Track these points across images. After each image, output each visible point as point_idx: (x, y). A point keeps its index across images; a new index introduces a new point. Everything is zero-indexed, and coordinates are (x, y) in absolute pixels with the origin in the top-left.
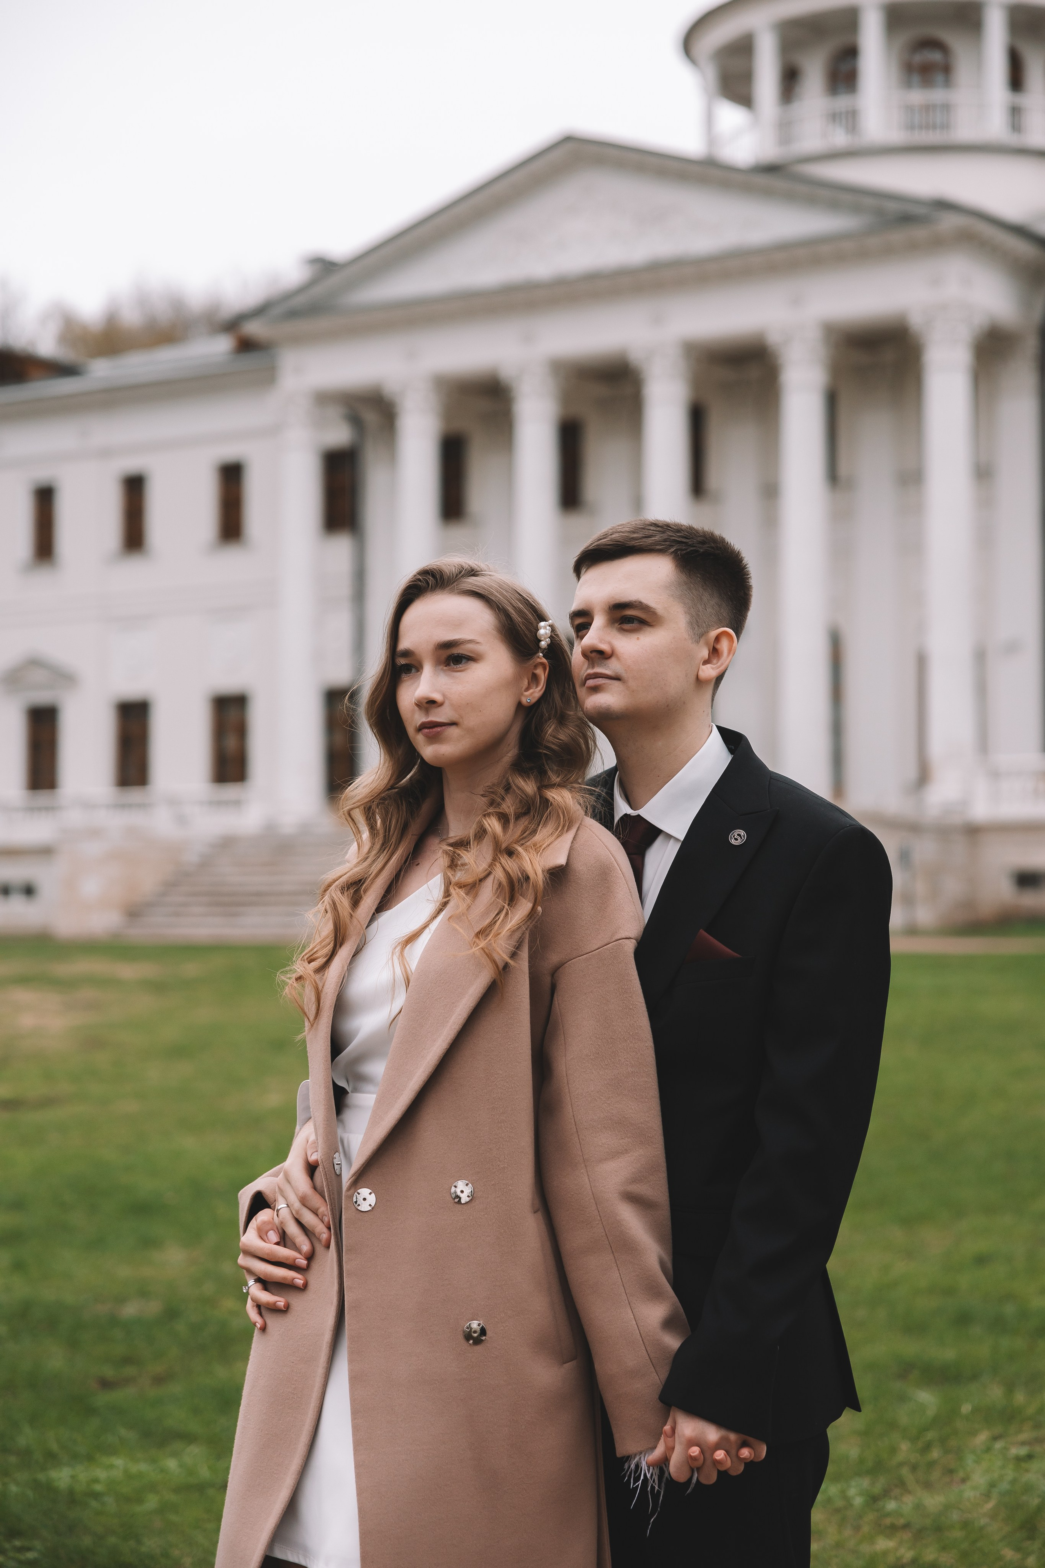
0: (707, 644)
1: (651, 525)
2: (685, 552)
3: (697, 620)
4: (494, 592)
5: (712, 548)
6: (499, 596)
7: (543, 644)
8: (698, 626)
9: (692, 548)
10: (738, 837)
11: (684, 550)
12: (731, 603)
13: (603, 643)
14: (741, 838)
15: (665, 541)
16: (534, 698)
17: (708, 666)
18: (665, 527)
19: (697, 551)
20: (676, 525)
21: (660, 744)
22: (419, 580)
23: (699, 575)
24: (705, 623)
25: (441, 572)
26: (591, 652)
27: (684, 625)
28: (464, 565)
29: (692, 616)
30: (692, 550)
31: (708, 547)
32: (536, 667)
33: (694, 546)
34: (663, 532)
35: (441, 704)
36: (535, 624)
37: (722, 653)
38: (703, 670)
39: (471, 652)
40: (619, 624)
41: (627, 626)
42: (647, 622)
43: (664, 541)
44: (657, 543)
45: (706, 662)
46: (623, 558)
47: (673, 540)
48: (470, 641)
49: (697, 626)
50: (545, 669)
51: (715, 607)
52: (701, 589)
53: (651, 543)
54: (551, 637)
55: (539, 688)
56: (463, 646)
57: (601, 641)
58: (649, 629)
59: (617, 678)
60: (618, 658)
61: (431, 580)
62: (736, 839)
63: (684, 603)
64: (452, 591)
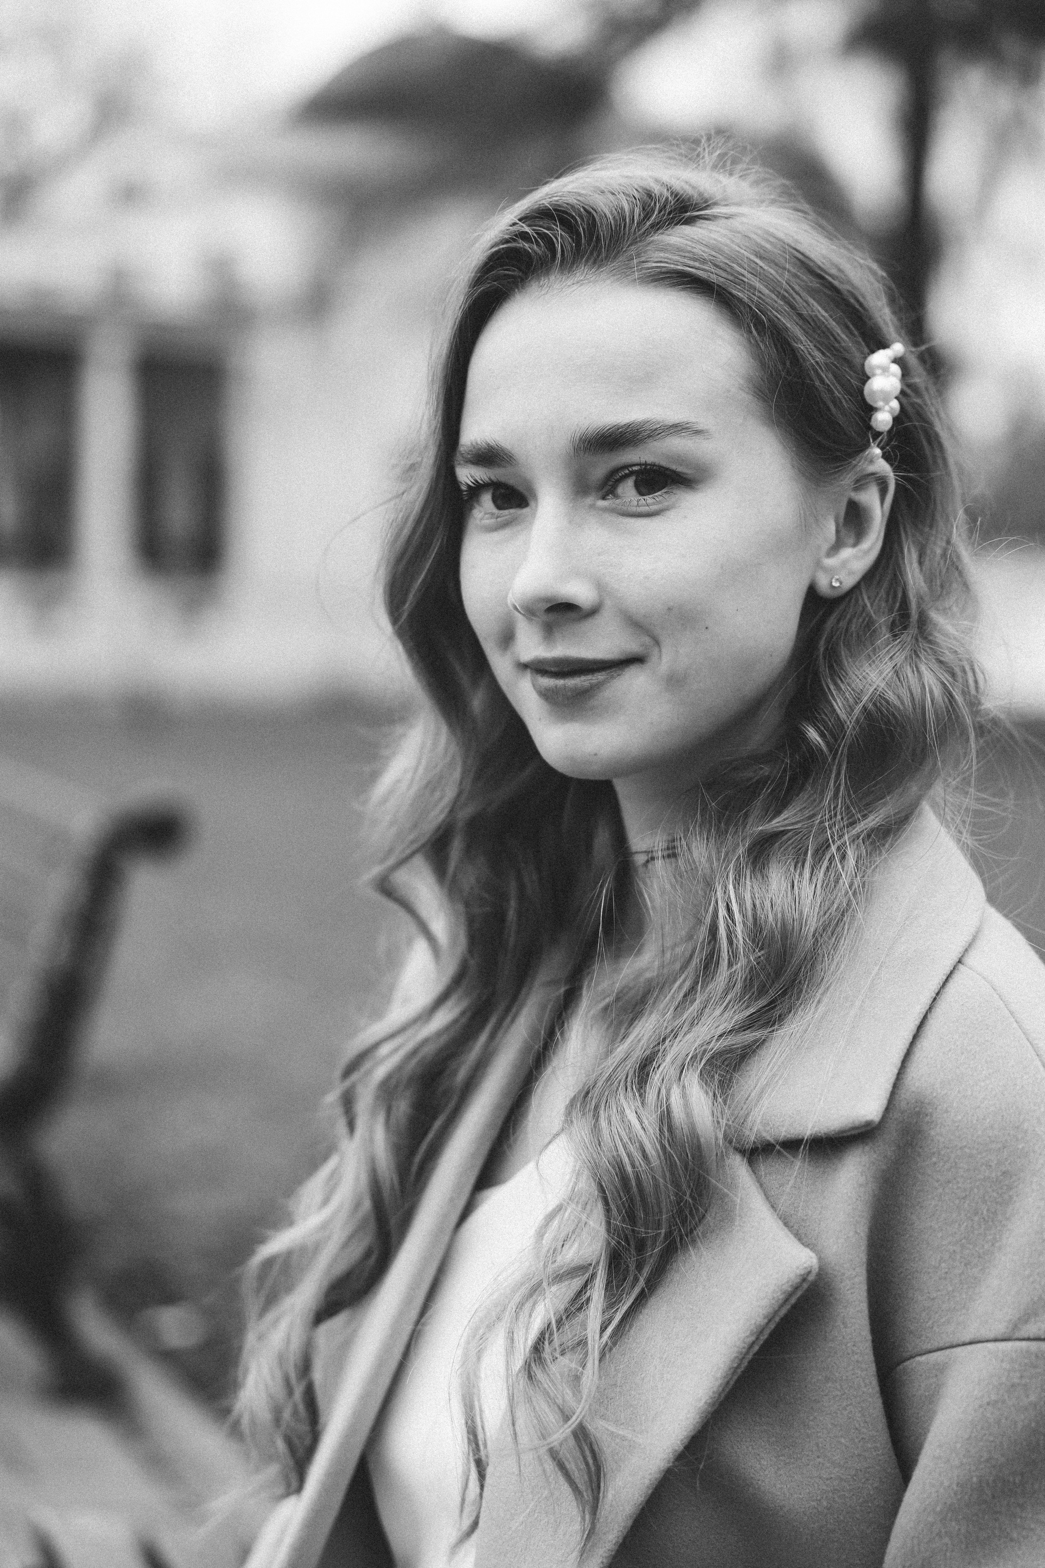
4: (745, 273)
6: (758, 285)
7: (883, 419)
16: (851, 573)
22: (524, 236)
25: (590, 215)
28: (656, 189)
32: (860, 484)
35: (593, 612)
36: (857, 360)
39: (680, 459)
48: (677, 428)
50: (883, 492)
54: (902, 396)
55: (865, 545)
56: (655, 443)
61: (559, 235)
64: (624, 274)
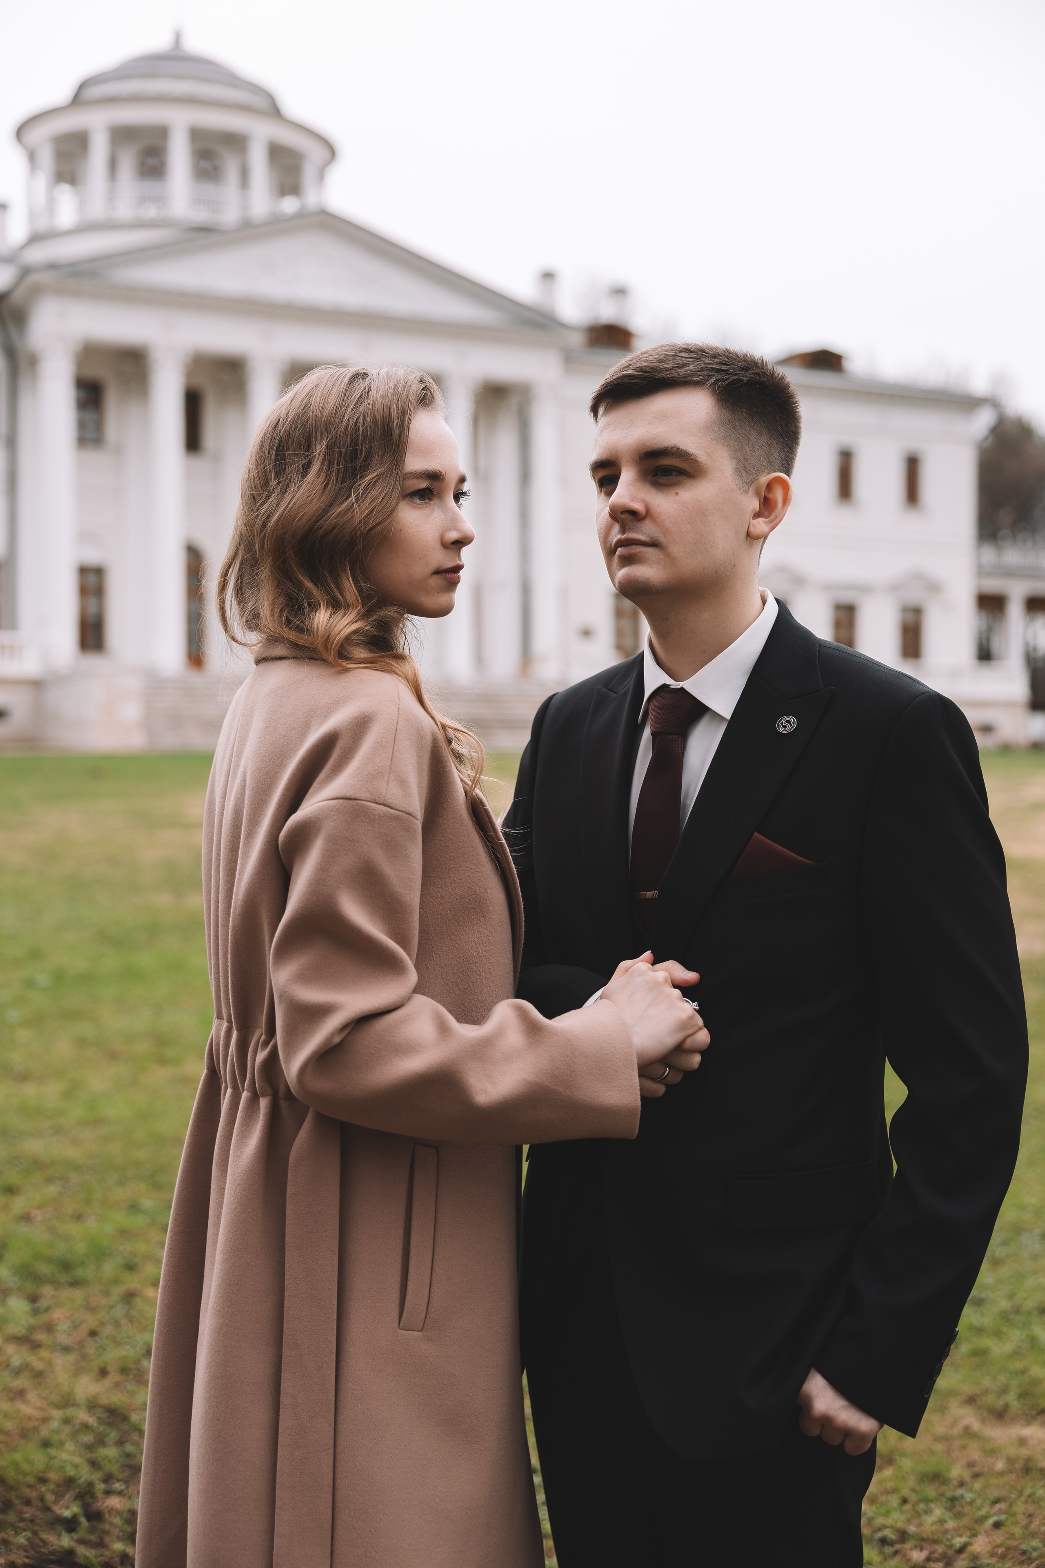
0: (757, 493)
1: (683, 351)
2: (726, 383)
3: (744, 466)
5: (757, 374)
8: (747, 473)
9: (735, 378)
10: (787, 724)
11: (726, 380)
12: (781, 440)
13: (635, 501)
14: (791, 725)
15: (702, 370)
17: (761, 520)
18: (699, 352)
19: (741, 380)
20: (711, 349)
21: (706, 615)
23: (744, 410)
24: (754, 468)
26: (622, 513)
27: (731, 473)
29: (739, 461)
30: (734, 380)
31: (752, 374)
33: (735, 375)
34: (699, 359)
37: (776, 503)
38: (754, 525)
40: (653, 476)
41: (664, 480)
42: (686, 472)
43: (700, 371)
44: (693, 374)
45: (757, 515)
46: (653, 395)
47: (711, 368)
49: (745, 473)
51: (764, 448)
52: (748, 428)
53: (685, 374)
57: (633, 498)
58: (690, 481)
59: (654, 544)
60: (654, 520)
62: (785, 727)
63: (729, 446)
